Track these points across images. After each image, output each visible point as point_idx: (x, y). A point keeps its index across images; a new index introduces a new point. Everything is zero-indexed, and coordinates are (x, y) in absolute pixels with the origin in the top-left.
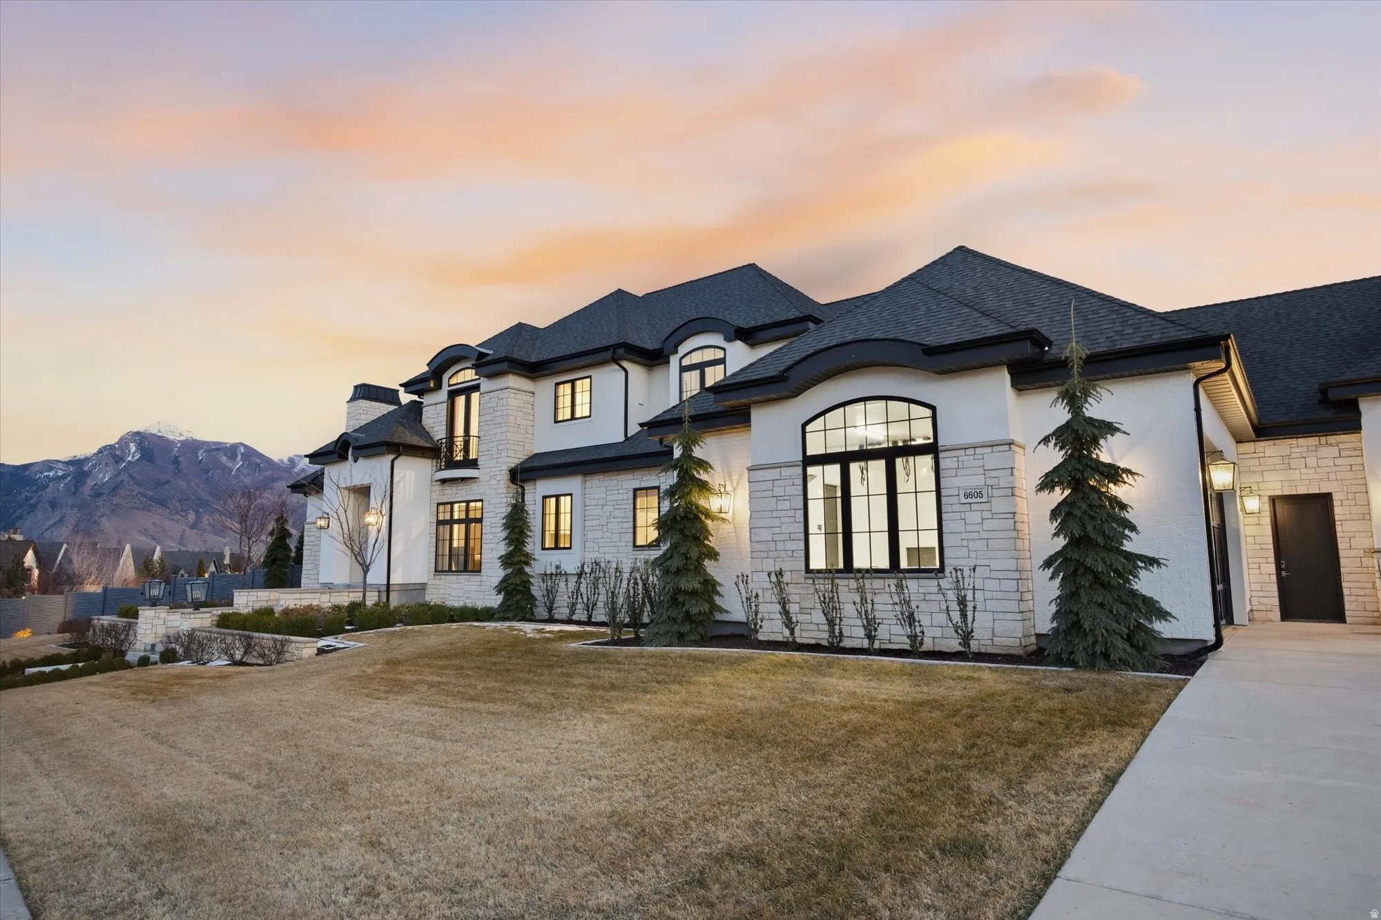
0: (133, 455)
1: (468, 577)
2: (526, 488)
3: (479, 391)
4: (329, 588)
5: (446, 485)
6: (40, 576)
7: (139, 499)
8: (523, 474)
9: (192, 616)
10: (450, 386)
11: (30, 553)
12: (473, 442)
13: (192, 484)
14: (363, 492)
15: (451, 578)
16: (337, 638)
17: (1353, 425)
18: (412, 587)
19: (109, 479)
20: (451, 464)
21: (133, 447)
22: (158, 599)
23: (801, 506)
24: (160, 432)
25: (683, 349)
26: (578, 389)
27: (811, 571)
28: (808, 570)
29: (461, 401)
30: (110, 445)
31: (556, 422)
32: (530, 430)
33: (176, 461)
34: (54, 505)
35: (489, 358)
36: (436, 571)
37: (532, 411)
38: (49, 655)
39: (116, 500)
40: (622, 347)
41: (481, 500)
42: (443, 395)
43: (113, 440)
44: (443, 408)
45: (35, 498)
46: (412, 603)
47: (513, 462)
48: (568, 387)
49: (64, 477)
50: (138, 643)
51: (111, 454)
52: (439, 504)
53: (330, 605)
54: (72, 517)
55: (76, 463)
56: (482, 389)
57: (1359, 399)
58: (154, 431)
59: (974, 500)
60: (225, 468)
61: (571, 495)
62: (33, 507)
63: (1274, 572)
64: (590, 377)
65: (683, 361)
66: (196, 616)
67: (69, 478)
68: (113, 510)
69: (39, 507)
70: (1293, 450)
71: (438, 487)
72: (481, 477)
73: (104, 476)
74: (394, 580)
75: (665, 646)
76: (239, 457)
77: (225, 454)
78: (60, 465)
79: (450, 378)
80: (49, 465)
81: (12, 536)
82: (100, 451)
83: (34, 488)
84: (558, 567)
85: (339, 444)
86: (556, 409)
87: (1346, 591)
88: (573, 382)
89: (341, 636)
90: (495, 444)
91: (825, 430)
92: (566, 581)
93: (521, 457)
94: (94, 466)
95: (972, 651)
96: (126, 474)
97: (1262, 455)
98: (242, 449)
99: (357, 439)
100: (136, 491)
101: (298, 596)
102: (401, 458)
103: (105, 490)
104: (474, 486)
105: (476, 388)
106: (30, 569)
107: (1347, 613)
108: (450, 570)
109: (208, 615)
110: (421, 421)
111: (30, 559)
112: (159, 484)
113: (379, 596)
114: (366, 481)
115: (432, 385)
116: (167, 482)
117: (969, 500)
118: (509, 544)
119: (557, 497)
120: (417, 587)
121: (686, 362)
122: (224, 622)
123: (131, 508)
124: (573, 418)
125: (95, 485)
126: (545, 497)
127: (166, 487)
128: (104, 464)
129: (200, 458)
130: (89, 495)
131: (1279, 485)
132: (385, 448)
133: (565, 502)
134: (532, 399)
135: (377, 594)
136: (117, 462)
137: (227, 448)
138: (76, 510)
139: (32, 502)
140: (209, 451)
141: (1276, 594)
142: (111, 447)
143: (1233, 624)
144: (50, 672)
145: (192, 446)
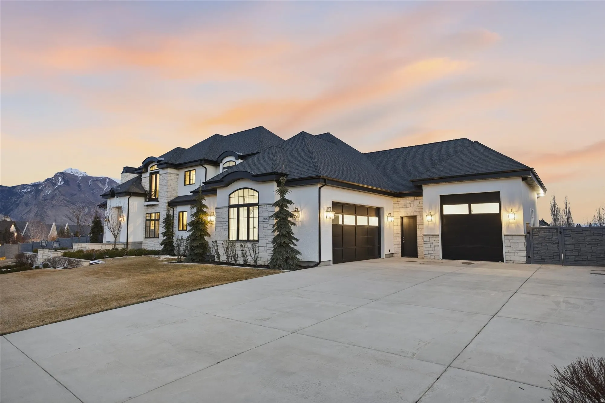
0: (60, 182)
1: (155, 240)
2: (174, 208)
3: (159, 173)
4: (109, 243)
5: (148, 206)
6: (17, 235)
7: (63, 202)
8: (172, 204)
9: (54, 253)
10: (150, 171)
11: (13, 226)
12: (157, 192)
13: (86, 195)
14: (119, 208)
15: (150, 240)
16: (99, 260)
17: (420, 194)
18: (136, 243)
19: (50, 193)
20: (151, 200)
21: (60, 179)
22: (45, 247)
23: (228, 221)
24: (72, 172)
25: (224, 161)
26: (192, 174)
27: (230, 241)
28: (229, 240)
29: (154, 176)
30: (50, 178)
31: (185, 185)
32: (176, 188)
33: (79, 186)
34: (27, 204)
35: (162, 162)
36: (145, 237)
37: (177, 181)
38: (6, 265)
39: (54, 202)
40: (203, 160)
41: (159, 213)
42: (148, 174)
43: (51, 176)
44: (148, 179)
45: (18, 201)
46: (136, 249)
47: (170, 199)
48: (189, 173)
49: (31, 192)
50: (38, 262)
51: (50, 182)
52: (146, 213)
53: (105, 249)
54: (34, 209)
55: (35, 185)
56: (160, 173)
57: (423, 185)
58: (69, 172)
59: (266, 220)
60: (100, 188)
61: (187, 211)
62: (18, 205)
63: (400, 241)
64: (195, 170)
65: (224, 165)
66: (55, 252)
67: (33, 192)
68: (52, 206)
69: (20, 205)
70: (408, 201)
71: (146, 207)
72: (159, 204)
73: (48, 192)
74: (130, 240)
75: (187, 263)
76: (107, 184)
77: (100, 182)
78: (29, 187)
79: (150, 168)
80: (24, 186)
81: (6, 219)
82: (46, 181)
83: (18, 196)
84: (182, 237)
85: (111, 191)
86: (185, 181)
87: (418, 248)
88: (190, 171)
89: (101, 259)
90: (163, 193)
91: (239, 197)
92: (183, 241)
93: (172, 197)
94: (43, 187)
95: (257, 264)
96: (58, 191)
97: (399, 202)
98: (108, 180)
99: (117, 190)
100: (62, 198)
101: (93, 246)
102: (132, 197)
103: (48, 198)
104: (157, 207)
105: (158, 172)
106: (13, 233)
107: (418, 255)
108: (149, 237)
109: (60, 252)
110: (141, 183)
111: (13, 228)
112: (73, 195)
113: (124, 246)
114: (120, 205)
115: (144, 171)
116: (75, 194)
117: (264, 221)
118: (166, 228)
119: (183, 212)
120: (139, 243)
121: (225, 166)
122: (65, 255)
123: (60, 205)
124: (190, 184)
125: (44, 195)
126: (179, 212)
127: (75, 197)
128: (48, 186)
129: (90, 184)
130: (42, 200)
131: (403, 213)
132: (125, 194)
133: (185, 214)
134: (177, 177)
135: (123, 245)
136: (53, 186)
137: (101, 179)
138: (36, 206)
139: (17, 202)
140: (93, 181)
141: (401, 248)
142: (51, 179)
143: (381, 258)
144: (4, 271)
145: (86, 178)
